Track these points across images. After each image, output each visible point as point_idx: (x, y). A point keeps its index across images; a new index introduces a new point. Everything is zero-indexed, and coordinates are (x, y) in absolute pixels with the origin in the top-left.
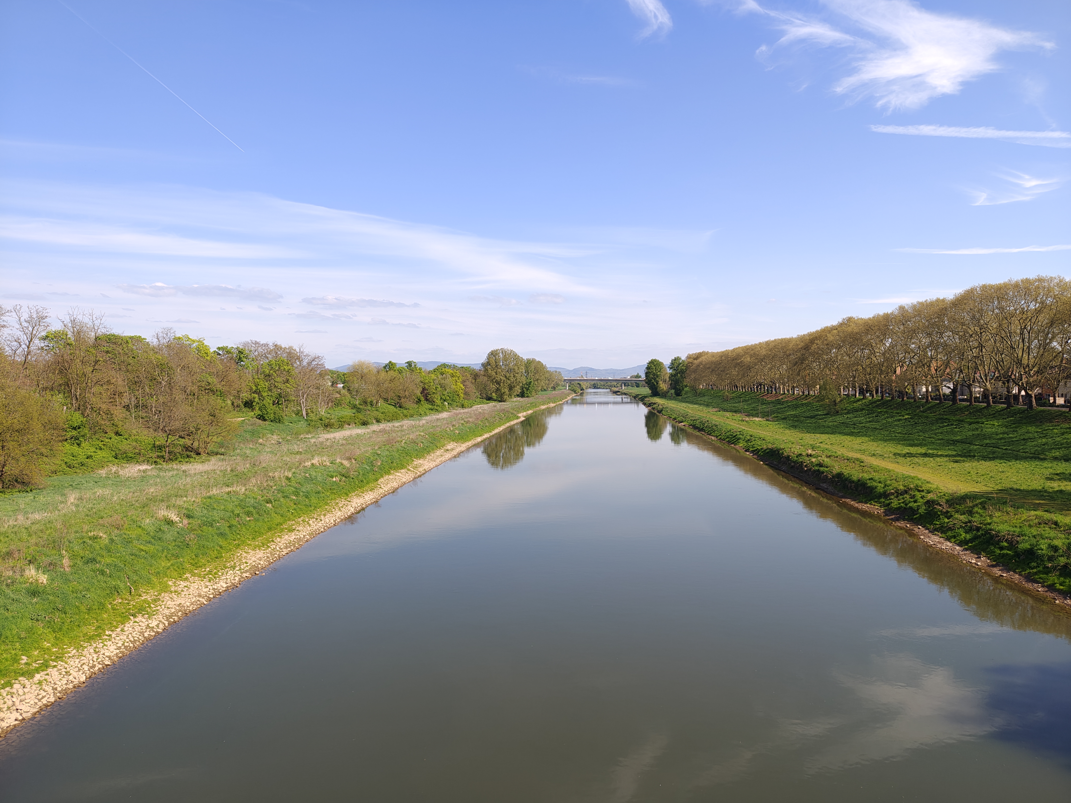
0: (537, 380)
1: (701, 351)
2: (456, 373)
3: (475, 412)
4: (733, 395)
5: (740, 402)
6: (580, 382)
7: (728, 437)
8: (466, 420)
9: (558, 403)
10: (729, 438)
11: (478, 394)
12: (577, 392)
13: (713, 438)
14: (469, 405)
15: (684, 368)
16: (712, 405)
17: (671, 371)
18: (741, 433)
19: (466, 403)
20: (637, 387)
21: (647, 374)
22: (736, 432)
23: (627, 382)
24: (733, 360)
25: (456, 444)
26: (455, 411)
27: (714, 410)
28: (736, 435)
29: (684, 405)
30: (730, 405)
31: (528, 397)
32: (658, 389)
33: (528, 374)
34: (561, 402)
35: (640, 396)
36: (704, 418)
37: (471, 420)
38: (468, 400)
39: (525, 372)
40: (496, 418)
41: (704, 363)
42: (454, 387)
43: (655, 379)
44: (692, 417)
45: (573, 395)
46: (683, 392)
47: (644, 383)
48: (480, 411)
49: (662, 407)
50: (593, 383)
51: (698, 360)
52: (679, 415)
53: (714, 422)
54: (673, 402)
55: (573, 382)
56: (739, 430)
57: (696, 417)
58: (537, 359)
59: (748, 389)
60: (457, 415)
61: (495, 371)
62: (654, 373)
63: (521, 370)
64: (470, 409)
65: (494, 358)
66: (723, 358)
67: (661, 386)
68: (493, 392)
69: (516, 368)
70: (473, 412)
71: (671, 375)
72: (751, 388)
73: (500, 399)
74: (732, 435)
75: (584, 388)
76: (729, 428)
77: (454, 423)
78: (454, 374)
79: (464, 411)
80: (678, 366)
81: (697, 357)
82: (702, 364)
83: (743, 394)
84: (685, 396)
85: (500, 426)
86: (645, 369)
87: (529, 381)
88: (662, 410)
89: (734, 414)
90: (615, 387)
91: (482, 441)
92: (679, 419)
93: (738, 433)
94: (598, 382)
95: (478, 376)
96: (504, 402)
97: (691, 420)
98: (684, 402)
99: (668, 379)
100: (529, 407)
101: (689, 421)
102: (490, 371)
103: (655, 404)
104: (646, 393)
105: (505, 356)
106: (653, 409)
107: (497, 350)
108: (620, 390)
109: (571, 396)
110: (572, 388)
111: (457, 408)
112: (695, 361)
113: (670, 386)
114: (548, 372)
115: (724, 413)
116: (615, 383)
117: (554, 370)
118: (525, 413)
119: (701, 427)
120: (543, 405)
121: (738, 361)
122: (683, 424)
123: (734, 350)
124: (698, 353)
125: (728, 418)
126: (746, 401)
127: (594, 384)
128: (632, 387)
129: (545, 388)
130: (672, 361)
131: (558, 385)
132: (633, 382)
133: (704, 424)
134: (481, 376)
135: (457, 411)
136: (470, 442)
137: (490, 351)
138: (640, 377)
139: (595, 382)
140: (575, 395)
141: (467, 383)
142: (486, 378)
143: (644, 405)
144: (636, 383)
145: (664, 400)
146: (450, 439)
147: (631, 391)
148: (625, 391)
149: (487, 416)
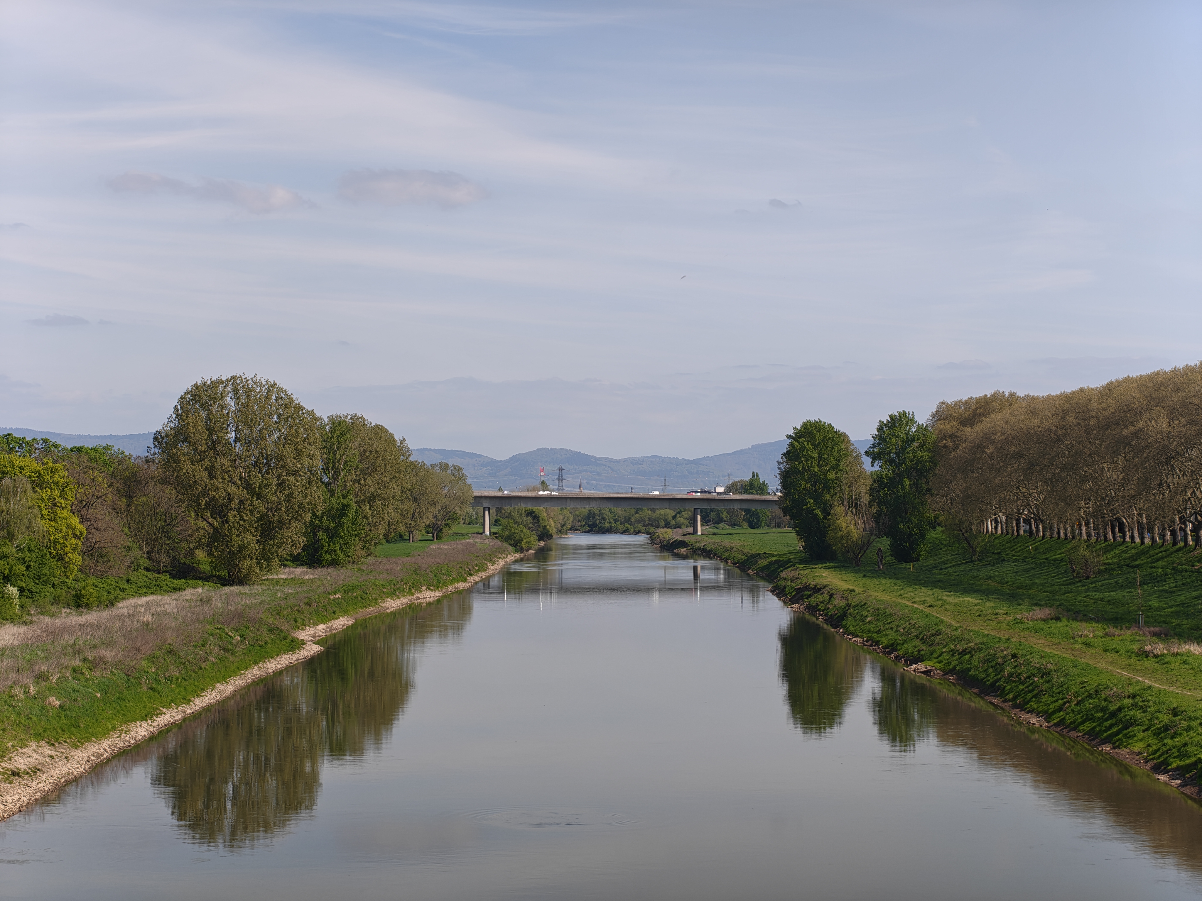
0: (372, 499)
1: (989, 393)
2: (53, 471)
3: (128, 623)
4: (1109, 558)
5: (1131, 584)
6: (535, 509)
7: (1089, 718)
8: (90, 655)
9: (451, 588)
10: (1092, 719)
11: (138, 553)
12: (524, 545)
13: (1034, 720)
14: (105, 597)
15: (926, 455)
16: (1029, 596)
17: (877, 468)
18: (1138, 699)
19: (90, 589)
20: (752, 527)
21: (787, 478)
22: (1119, 697)
23: (713, 506)
24: (1107, 427)
25: (48, 751)
26: (47, 619)
27: (1040, 613)
28: (1120, 709)
29: (925, 594)
30: (1098, 595)
31: (334, 563)
32: (831, 534)
33: (336, 476)
34: (461, 585)
35: (763, 563)
36: (1002, 646)
37: (108, 654)
38: (102, 576)
39: (325, 470)
40: (210, 647)
41: (999, 437)
42: (43, 525)
43: (817, 497)
44: (957, 639)
45: (510, 558)
46: (924, 547)
47: (777, 511)
48: (147, 618)
49: (843, 603)
50: (584, 509)
51: (977, 428)
52: (908, 633)
53: (1036, 661)
54: (886, 582)
55: (508, 508)
56: (1131, 690)
57: (969, 641)
58: (373, 419)
59: (1163, 536)
60: (55, 634)
61: (207, 462)
62: (815, 474)
63: (307, 461)
64: (106, 614)
65: (203, 414)
66: (1071, 419)
67: (841, 522)
68: (200, 545)
69: (289, 453)
70: (118, 624)
71: (878, 481)
72: (1173, 533)
73: (224, 573)
74: (1103, 709)
75: (553, 531)
76: (1094, 682)
77: (44, 668)
78: (47, 477)
79: (82, 619)
80: (904, 449)
81: (974, 414)
82: (992, 442)
83: (1143, 553)
84: (931, 561)
85: (224, 679)
86: (779, 457)
87: (337, 501)
88: (843, 616)
89: (1111, 630)
90: (667, 525)
91: (152, 738)
92: (910, 647)
93: (1128, 702)
94: (606, 508)
95: (138, 482)
96: (241, 583)
97: (953, 652)
98: (925, 584)
99: (865, 498)
100: (337, 602)
101: (946, 656)
102: (186, 466)
103: (817, 590)
104: (786, 549)
105: (246, 406)
106: (813, 609)
107: (215, 384)
108: (686, 539)
109: (502, 562)
110: (506, 528)
111: (53, 609)
112: (968, 430)
113: (873, 524)
114: (412, 466)
115: (1075, 625)
116: (671, 513)
117: (436, 459)
118: (321, 627)
119: (991, 679)
120: (393, 594)
121: (1125, 432)
122: (921, 667)
123: (1110, 389)
124: (979, 400)
125: (1088, 645)
126: (1154, 580)
127: (591, 515)
128: (734, 525)
129: (402, 529)
130: (879, 429)
131: (451, 518)
132: (736, 506)
133: (998, 668)
134: (151, 485)
135: (58, 622)
136: (106, 743)
137: (188, 385)
138: (762, 488)
139: (593, 507)
140: (517, 556)
141: (99, 511)
142: (169, 493)
143: (779, 596)
144: (747, 511)
145: (850, 576)
146: (26, 728)
147: (727, 542)
148: (707, 542)
149: (171, 638)
